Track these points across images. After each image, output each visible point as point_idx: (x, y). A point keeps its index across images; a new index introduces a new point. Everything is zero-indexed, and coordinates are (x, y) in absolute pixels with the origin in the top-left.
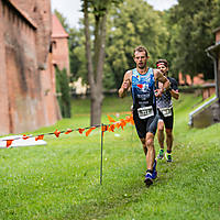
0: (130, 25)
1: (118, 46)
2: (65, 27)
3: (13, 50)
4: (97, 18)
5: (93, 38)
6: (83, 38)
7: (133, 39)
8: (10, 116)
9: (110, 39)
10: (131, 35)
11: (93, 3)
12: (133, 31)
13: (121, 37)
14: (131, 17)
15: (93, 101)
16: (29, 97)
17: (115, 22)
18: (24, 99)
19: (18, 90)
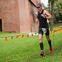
0: (60, 6)
1: (57, 11)
2: (44, 7)
3: (32, 12)
4: (52, 4)
5: (51, 9)
6: (49, 9)
7: (61, 9)
8: (31, 28)
9: (55, 10)
10: (60, 8)
11: (51, 1)
12: (60, 7)
13: (58, 9)
14: (60, 4)
15: (51, 24)
16: (35, 24)
17: (56, 5)
18: (34, 24)
19: (33, 22)
